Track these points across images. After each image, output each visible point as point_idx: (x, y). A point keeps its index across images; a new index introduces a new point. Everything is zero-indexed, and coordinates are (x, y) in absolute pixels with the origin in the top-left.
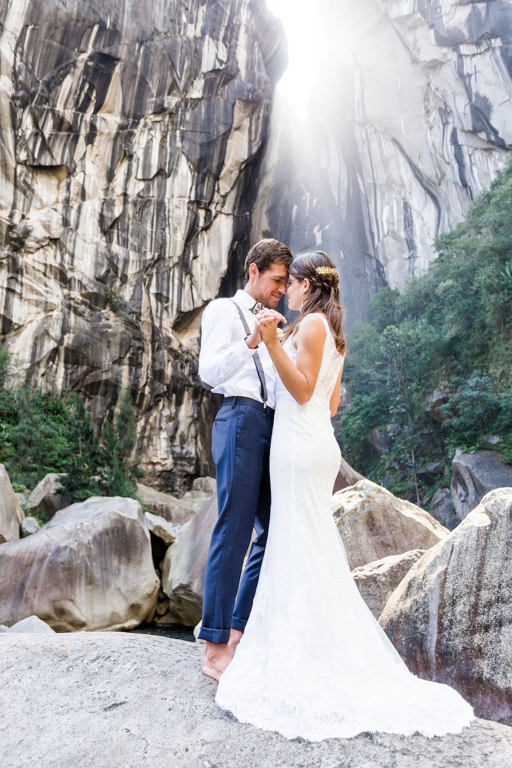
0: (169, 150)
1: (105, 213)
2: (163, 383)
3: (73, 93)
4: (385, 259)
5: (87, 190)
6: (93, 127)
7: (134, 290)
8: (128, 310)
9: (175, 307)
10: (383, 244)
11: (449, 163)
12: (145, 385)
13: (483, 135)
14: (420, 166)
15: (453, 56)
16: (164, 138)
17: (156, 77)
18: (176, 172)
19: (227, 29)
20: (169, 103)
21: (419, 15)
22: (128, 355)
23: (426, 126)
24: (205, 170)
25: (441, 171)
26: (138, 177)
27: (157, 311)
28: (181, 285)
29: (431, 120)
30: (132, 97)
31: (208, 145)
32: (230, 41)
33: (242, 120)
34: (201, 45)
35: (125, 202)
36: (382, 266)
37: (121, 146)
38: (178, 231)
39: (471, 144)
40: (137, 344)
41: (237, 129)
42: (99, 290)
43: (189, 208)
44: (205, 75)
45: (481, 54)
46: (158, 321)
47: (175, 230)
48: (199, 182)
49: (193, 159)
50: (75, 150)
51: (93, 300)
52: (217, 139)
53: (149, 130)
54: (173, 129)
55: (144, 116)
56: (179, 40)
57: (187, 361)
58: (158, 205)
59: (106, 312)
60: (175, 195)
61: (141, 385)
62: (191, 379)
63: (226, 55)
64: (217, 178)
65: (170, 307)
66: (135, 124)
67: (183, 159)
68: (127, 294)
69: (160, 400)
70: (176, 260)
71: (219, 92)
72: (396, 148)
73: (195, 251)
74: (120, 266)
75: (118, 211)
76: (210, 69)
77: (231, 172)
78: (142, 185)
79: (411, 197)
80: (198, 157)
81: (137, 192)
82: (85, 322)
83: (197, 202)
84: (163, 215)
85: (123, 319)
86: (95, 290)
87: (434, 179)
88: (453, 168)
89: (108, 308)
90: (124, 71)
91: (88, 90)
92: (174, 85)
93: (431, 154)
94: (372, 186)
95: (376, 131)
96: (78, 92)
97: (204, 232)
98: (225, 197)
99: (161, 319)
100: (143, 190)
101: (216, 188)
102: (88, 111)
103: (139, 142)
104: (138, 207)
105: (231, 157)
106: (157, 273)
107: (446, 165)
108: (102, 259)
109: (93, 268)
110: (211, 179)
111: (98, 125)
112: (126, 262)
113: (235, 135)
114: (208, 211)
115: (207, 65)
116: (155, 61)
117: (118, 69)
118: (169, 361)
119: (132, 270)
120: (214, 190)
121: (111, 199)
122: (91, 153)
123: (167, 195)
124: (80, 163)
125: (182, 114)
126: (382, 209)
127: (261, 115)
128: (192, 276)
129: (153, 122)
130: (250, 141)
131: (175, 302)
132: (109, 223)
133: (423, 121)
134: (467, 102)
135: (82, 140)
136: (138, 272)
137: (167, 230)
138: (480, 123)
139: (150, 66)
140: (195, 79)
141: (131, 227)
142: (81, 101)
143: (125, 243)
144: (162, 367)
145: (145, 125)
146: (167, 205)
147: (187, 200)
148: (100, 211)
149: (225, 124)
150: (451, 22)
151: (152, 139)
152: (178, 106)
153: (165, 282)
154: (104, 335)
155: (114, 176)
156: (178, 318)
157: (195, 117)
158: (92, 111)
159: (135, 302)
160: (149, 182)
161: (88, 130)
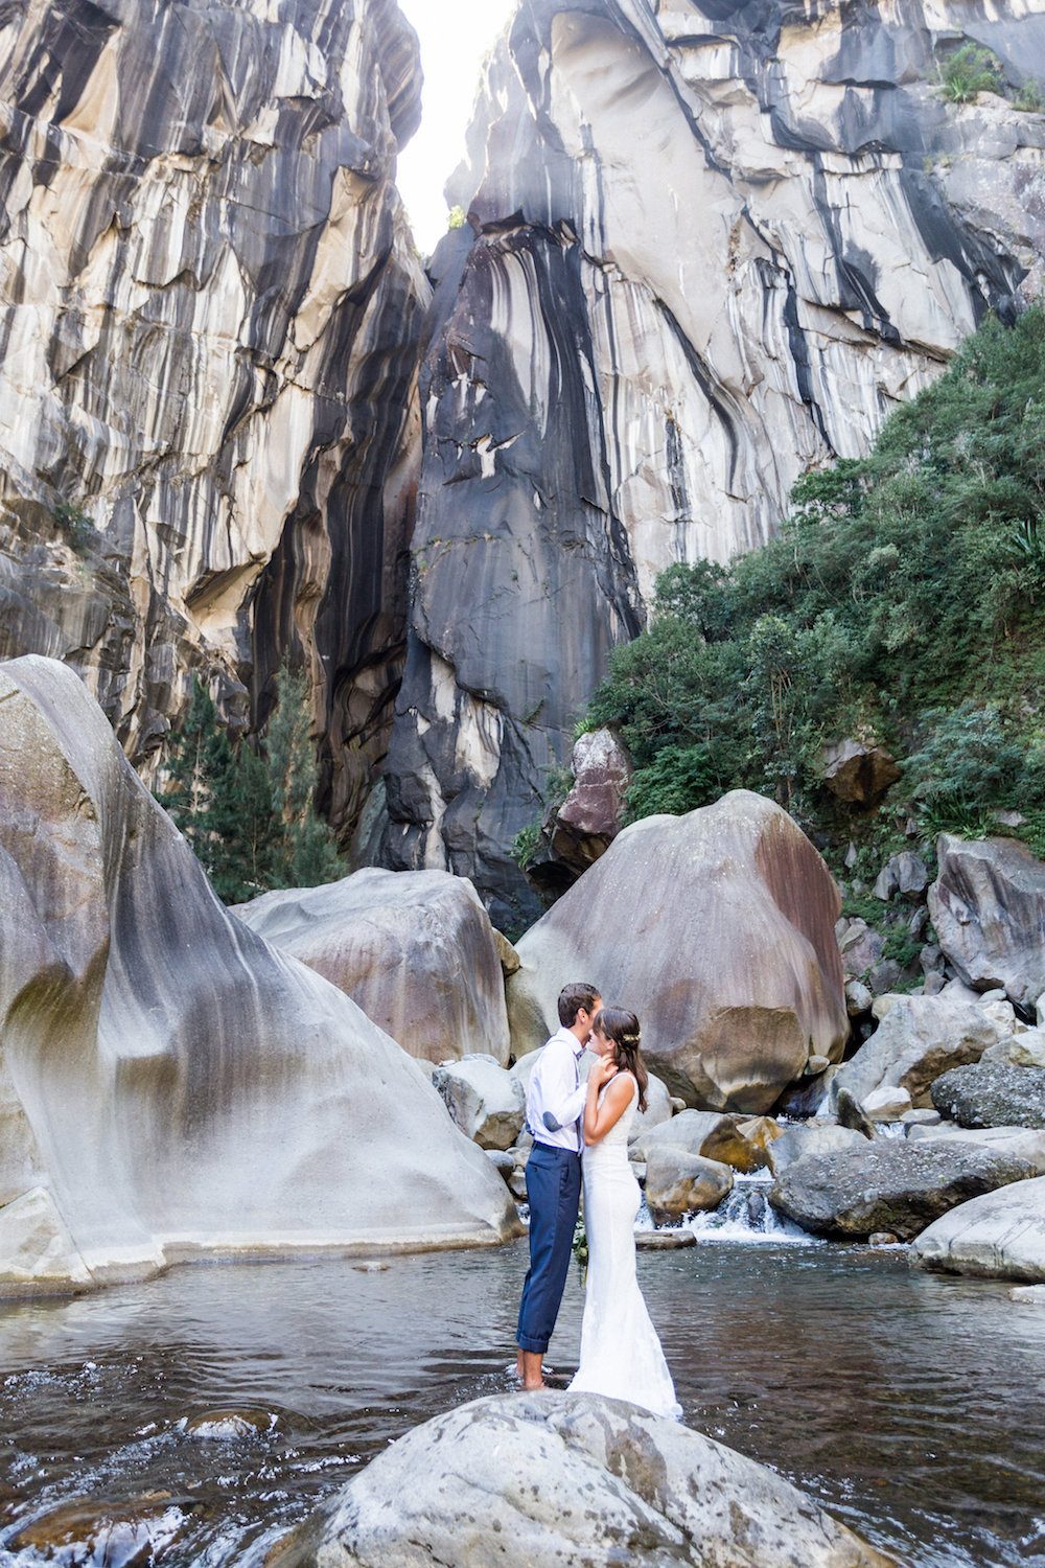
0: (205, 236)
1: (63, 337)
2: (164, 712)
3: (14, 68)
4: (631, 517)
5: (28, 282)
6: (52, 150)
7: (115, 510)
8: (105, 550)
9: (196, 559)
10: (627, 489)
11: (775, 359)
12: (131, 712)
13: (857, 317)
14: (709, 357)
15: (805, 169)
16: (194, 208)
17: (190, 79)
18: (216, 282)
19: (327, 22)
20: (210, 140)
21: (741, 84)
22: (101, 644)
23: (726, 286)
24: (272, 291)
25: (754, 371)
26: (138, 278)
27: (159, 562)
28: (211, 513)
29: (739, 276)
30: (140, 108)
31: (282, 242)
32: (330, 49)
33: (345, 210)
34: (279, 42)
35: (107, 323)
36: (624, 530)
37: (107, 204)
38: (215, 403)
39: (826, 331)
40: (123, 624)
41: (335, 224)
42: (44, 497)
43: (237, 362)
44: (281, 101)
45: (858, 175)
46: (161, 582)
47: (209, 400)
48: (259, 314)
49: (251, 265)
50: (9, 190)
51: (28, 517)
52: (300, 235)
53: (168, 184)
54: (213, 195)
55: (160, 153)
56: (238, 17)
57: (215, 673)
58: (176, 342)
59: (57, 546)
60: (212, 330)
61: (124, 710)
62: (222, 709)
63: (324, 72)
64: (293, 313)
65: (186, 556)
66: (141, 167)
67: (232, 260)
68: (100, 514)
69: (156, 748)
70: (203, 462)
71: (305, 143)
72: (662, 317)
73: (243, 452)
74: (90, 454)
75: (90, 338)
76: (293, 94)
77: (320, 306)
78: (143, 296)
79: (682, 411)
80: (260, 261)
81: (133, 306)
82: (10, 563)
83: (252, 353)
84: (185, 366)
85: (93, 566)
86: (35, 497)
87: (737, 383)
88: (783, 369)
89: (59, 541)
90: (126, 50)
91: (46, 69)
92: (220, 106)
93: (736, 338)
94: (612, 380)
95: (624, 280)
96: (26, 68)
97: (260, 415)
98: (303, 353)
99: (166, 578)
100: (146, 305)
101: (289, 332)
102: (41, 113)
103: (144, 205)
104: (135, 339)
105: (322, 278)
106: (163, 482)
107: (769, 362)
108: (53, 432)
109: (33, 449)
110: (282, 312)
111: (63, 148)
112: (102, 448)
113: (331, 233)
114: (271, 374)
115: (287, 83)
116: (190, 47)
117: (114, 42)
118: (178, 667)
119: (112, 468)
120: (285, 335)
121: (76, 310)
122: (41, 203)
123: (196, 327)
124: (17, 220)
125: (232, 169)
126: (627, 425)
127: (379, 208)
128: (232, 500)
129: (179, 171)
130: (357, 254)
131: (198, 549)
132: (71, 361)
133: (721, 278)
134: (830, 253)
135: (25, 172)
136: (126, 475)
137: (191, 398)
138: (853, 295)
139: (181, 54)
140: (263, 104)
141: (114, 377)
142: (29, 89)
143: (100, 409)
144: (166, 679)
145: (160, 174)
146: (196, 346)
147: (235, 345)
148: (52, 331)
149: (317, 209)
150: (805, 109)
151: (170, 205)
152: (227, 150)
153: (179, 503)
154: (51, 594)
155: (87, 264)
156: (199, 583)
157: (260, 181)
158: (51, 117)
159: (119, 536)
160: (160, 292)
161: (40, 155)
